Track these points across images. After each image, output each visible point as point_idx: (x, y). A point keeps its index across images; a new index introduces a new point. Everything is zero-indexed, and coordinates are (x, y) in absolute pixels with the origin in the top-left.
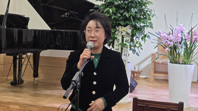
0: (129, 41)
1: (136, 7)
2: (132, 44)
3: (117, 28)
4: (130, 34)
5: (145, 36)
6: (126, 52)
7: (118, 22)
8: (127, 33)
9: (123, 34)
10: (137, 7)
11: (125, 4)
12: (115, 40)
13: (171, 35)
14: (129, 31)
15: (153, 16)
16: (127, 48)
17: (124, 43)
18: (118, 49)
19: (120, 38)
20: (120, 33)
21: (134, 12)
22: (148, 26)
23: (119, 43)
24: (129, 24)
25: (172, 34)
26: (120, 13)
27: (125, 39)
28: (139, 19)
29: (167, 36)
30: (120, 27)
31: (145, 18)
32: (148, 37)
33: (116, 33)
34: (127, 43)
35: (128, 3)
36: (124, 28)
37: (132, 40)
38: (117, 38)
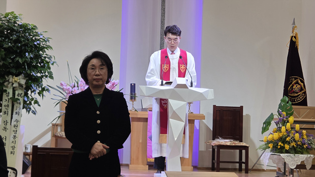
0: (23, 95)
1: (31, 51)
2: (26, 99)
3: (7, 78)
4: (24, 86)
5: (43, 89)
6: (18, 109)
7: (8, 70)
8: (20, 85)
9: (14, 85)
10: (33, 52)
11: (18, 47)
12: (4, 94)
13: (76, 88)
14: (23, 82)
15: (53, 64)
16: (20, 103)
17: (16, 97)
18: (8, 105)
19: (10, 91)
20: (11, 84)
21: (28, 57)
22: (46, 76)
23: (9, 97)
24: (23, 73)
25: (78, 87)
26: (10, 58)
27: (17, 93)
28: (36, 67)
29: (71, 88)
30: (11, 76)
31: (43, 67)
32: (48, 90)
33: (6, 84)
34: (19, 98)
35: (21, 46)
36: (16, 78)
37: (26, 94)
38: (6, 91)
